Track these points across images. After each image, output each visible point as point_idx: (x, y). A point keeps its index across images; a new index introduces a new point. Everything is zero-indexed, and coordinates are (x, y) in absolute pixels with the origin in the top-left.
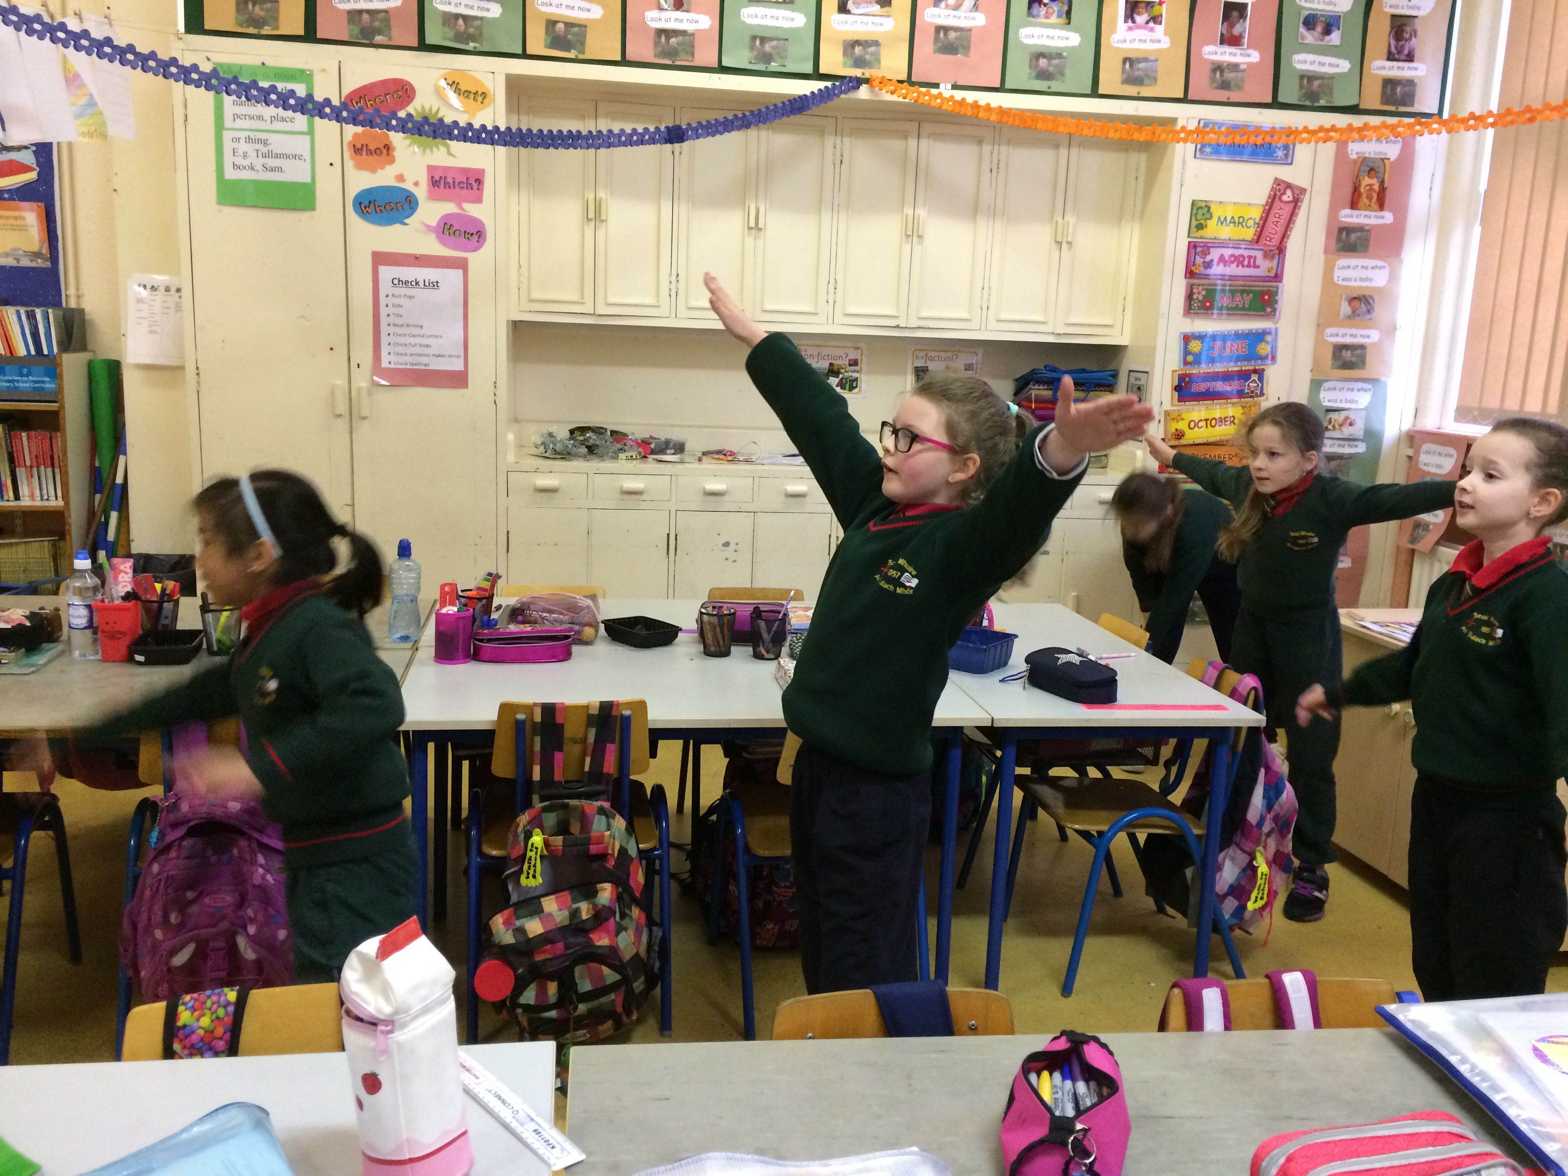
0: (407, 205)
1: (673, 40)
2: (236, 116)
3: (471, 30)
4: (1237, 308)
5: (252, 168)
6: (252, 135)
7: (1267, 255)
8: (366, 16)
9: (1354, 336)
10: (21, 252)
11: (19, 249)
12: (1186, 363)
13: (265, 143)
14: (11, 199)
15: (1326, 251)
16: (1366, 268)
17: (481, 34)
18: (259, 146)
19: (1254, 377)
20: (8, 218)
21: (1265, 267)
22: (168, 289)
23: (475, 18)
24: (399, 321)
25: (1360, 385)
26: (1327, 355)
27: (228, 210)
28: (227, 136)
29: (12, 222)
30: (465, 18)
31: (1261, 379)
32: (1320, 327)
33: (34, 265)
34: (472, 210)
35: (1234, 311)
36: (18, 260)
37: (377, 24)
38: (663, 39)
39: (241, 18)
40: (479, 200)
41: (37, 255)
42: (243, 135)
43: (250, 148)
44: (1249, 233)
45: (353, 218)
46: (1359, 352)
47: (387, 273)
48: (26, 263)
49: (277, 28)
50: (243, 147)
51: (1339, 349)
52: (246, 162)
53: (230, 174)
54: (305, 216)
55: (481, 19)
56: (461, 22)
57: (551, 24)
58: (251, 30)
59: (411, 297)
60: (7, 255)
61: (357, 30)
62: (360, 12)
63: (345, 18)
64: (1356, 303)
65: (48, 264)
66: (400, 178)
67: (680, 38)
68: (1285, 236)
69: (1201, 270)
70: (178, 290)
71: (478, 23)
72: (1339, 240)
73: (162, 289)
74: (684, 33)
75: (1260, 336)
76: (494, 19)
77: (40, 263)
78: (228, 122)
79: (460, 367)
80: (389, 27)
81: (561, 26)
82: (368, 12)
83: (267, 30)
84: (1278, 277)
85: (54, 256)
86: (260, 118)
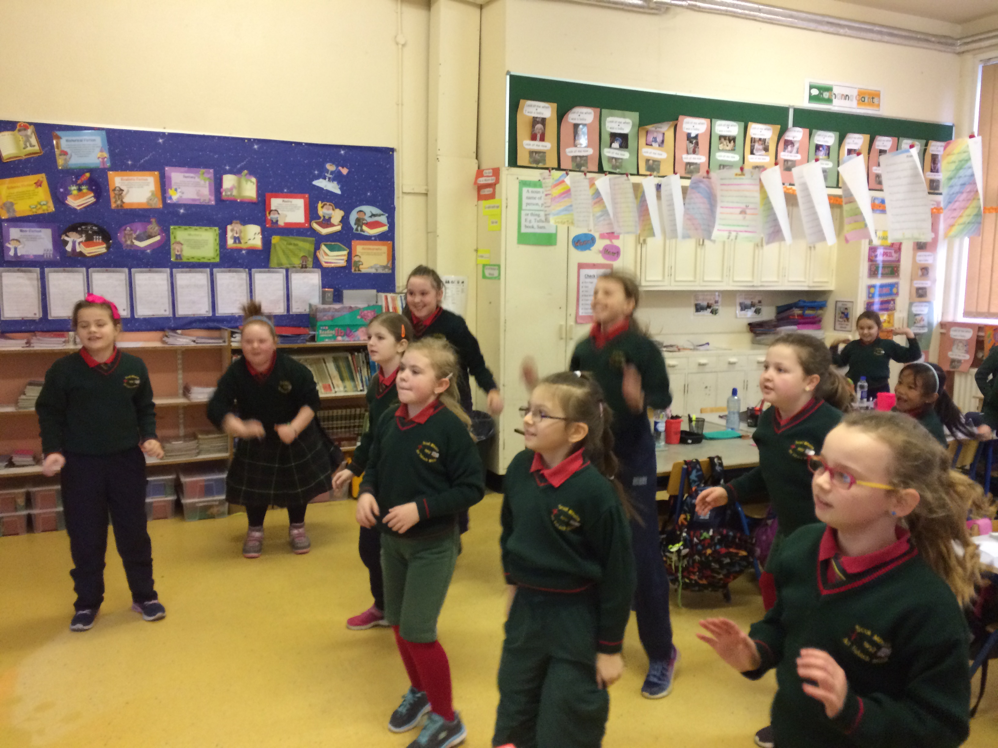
0: (591, 241)
1: (692, 167)
2: (528, 204)
3: (618, 164)
4: (886, 274)
5: (533, 227)
6: (534, 212)
7: (895, 252)
8: (578, 159)
9: (922, 284)
10: (378, 266)
11: (377, 264)
12: (869, 297)
13: (539, 216)
14: (375, 240)
15: (914, 249)
16: (925, 256)
17: (621, 166)
18: (536, 217)
19: (892, 302)
20: (373, 249)
21: (894, 256)
22: (458, 282)
23: (619, 159)
24: (586, 294)
25: (925, 304)
26: (914, 291)
27: (523, 248)
28: (523, 213)
29: (375, 251)
30: (616, 158)
31: (894, 303)
32: (912, 280)
33: (384, 272)
34: (616, 242)
35: (884, 275)
36: (377, 270)
37: (582, 162)
38: (688, 166)
39: (531, 160)
40: (618, 239)
41: (385, 267)
42: (530, 212)
43: (533, 218)
44: (888, 243)
45: (572, 249)
46: (924, 290)
47: (584, 272)
48: (380, 271)
49: (545, 164)
50: (530, 218)
51: (918, 289)
52: (531, 225)
53: (524, 230)
54: (552, 248)
55: (622, 159)
56: (614, 160)
57: (648, 161)
58: (535, 165)
60: (371, 267)
61: (575, 164)
62: (576, 157)
63: (570, 159)
64: (923, 270)
65: (390, 271)
66: (590, 230)
67: (694, 166)
69: (873, 259)
70: (463, 282)
71: (620, 161)
72: (917, 247)
73: (456, 282)
74: (696, 164)
75: (892, 286)
76: (626, 159)
77: (387, 271)
78: (524, 207)
80: (587, 163)
81: (651, 162)
82: (580, 157)
83: (540, 165)
84: (899, 261)
85: (393, 268)
86: (537, 204)
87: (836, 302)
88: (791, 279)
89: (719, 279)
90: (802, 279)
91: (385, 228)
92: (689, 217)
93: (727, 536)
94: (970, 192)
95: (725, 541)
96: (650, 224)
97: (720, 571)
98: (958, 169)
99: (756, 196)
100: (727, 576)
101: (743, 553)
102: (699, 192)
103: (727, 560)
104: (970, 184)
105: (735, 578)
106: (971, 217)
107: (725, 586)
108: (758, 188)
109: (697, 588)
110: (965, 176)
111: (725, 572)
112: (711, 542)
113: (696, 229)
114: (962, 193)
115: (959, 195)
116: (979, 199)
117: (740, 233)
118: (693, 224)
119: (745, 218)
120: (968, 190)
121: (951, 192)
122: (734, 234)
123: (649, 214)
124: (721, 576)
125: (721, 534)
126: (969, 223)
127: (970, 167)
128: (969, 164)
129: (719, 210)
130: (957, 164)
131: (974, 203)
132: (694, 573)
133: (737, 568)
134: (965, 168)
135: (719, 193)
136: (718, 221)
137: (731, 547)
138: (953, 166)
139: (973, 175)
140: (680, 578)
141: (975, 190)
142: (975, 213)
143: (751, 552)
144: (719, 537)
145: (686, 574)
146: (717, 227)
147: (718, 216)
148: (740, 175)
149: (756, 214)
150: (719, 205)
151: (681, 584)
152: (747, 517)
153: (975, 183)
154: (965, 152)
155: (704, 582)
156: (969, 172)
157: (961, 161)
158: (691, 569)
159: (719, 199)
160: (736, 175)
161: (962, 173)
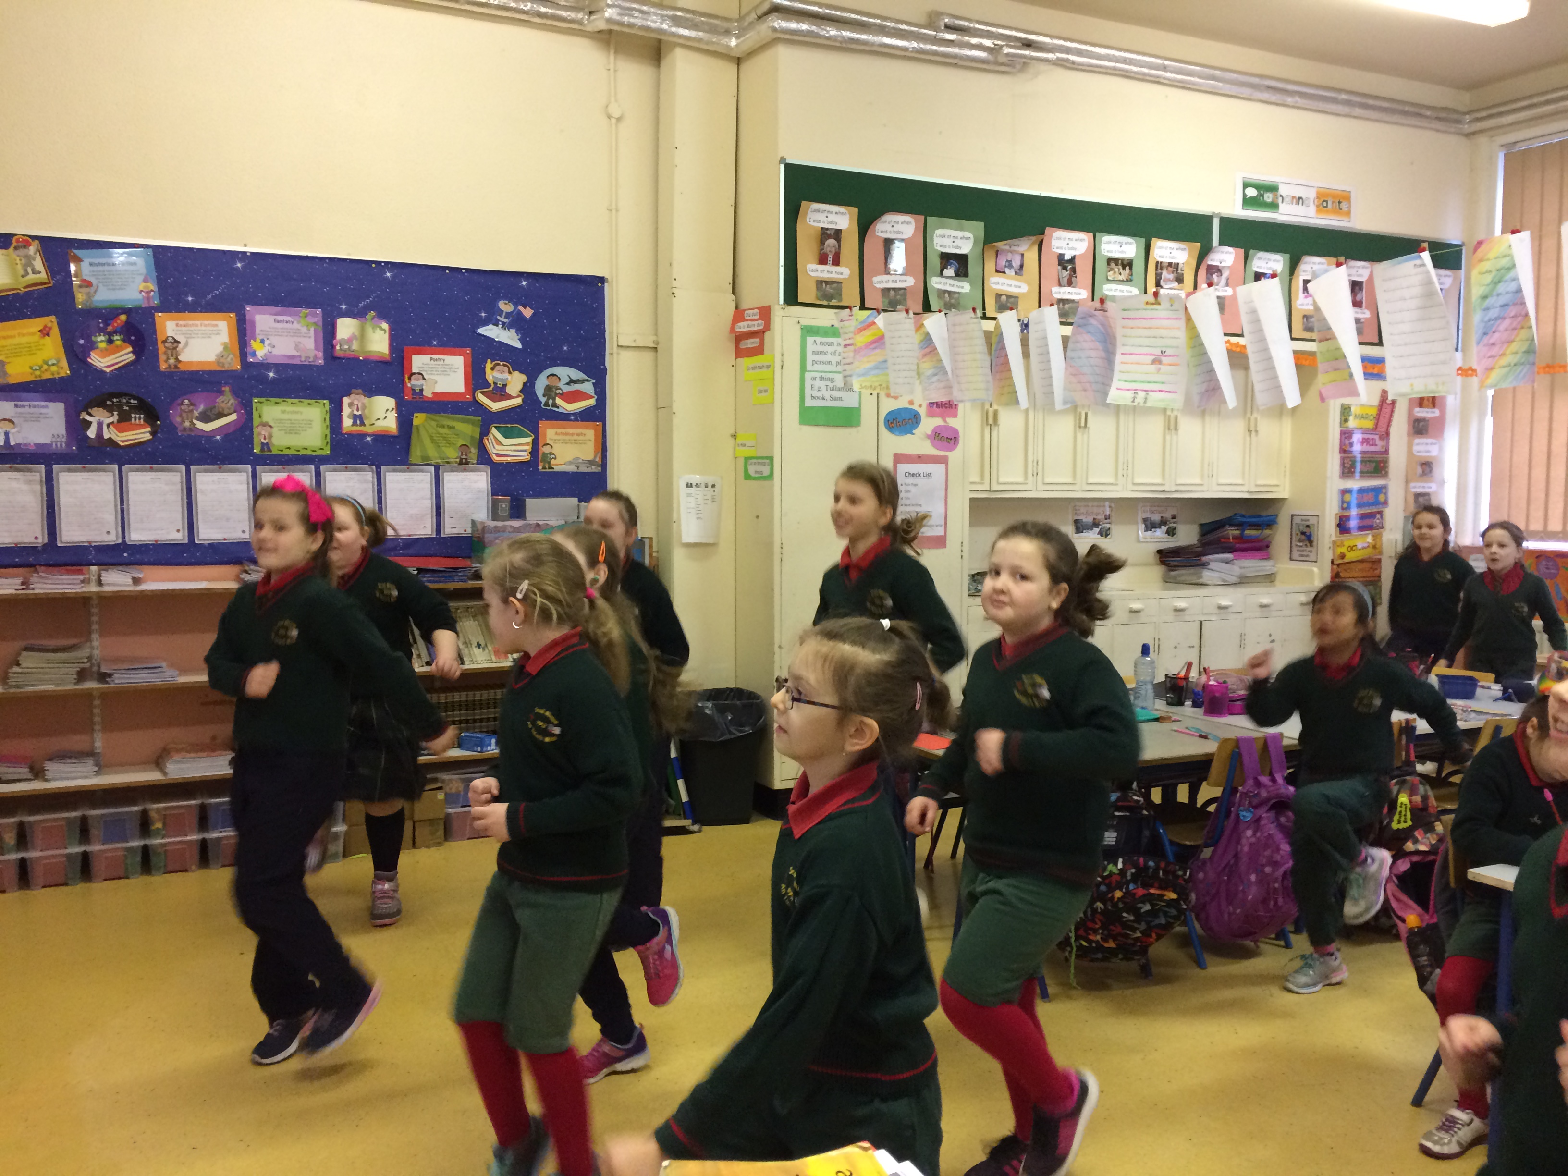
0: (914, 420)
1: (1067, 306)
2: (815, 362)
3: (953, 301)
4: (1367, 472)
5: (823, 399)
6: (824, 375)
7: (1381, 438)
8: (892, 292)
9: (1424, 487)
10: (580, 461)
11: (579, 458)
12: (1343, 509)
13: (832, 380)
14: (576, 420)
15: (1409, 435)
16: (1427, 444)
17: (959, 303)
18: (829, 383)
19: (1378, 516)
20: (573, 434)
21: (1380, 445)
22: (706, 486)
23: (955, 293)
26: (1411, 501)
27: (807, 429)
28: (808, 376)
29: (575, 437)
30: (949, 292)
31: (1382, 517)
32: (1407, 482)
33: (589, 470)
34: (952, 422)
35: (1364, 474)
36: (578, 467)
37: (899, 297)
38: (1061, 305)
39: (819, 294)
40: (956, 416)
41: (591, 463)
42: (818, 375)
43: (822, 384)
44: (1370, 424)
45: (884, 431)
46: (1427, 497)
47: (903, 468)
48: (583, 469)
49: (840, 300)
50: (818, 383)
51: (1418, 497)
52: (819, 394)
53: (809, 403)
54: (852, 431)
55: (959, 293)
56: (947, 295)
57: (999, 296)
58: (825, 303)
59: (916, 485)
60: (570, 463)
61: (887, 301)
62: (889, 289)
63: (880, 293)
64: (1424, 466)
65: (599, 469)
66: (911, 403)
67: (1071, 305)
68: (1389, 425)
69: (1347, 448)
70: (713, 486)
71: (956, 296)
72: (1414, 427)
73: (703, 486)
74: (1073, 301)
75: (1378, 490)
76: (965, 293)
77: (594, 469)
78: (809, 367)
79: (942, 534)
80: (905, 299)
81: (1004, 297)
82: (894, 289)
83: (834, 302)
84: (1387, 452)
85: (604, 465)
86: (830, 363)
87: (1293, 515)
88: (1222, 481)
89: (1112, 481)
90: (1240, 481)
91: (592, 402)
92: (1073, 372)
93: (1147, 868)
94: (1515, 316)
95: (1143, 877)
96: (1012, 385)
97: (1136, 925)
98: (1496, 283)
99: (1180, 334)
100: (1146, 933)
101: (1174, 896)
102: (1089, 332)
103: (1147, 907)
104: (1515, 304)
105: (1159, 937)
106: (1519, 356)
107: (1144, 951)
108: (1182, 323)
109: (1099, 956)
110: (1507, 293)
111: (1143, 926)
112: (1121, 880)
113: (1085, 390)
114: (1503, 318)
115: (1499, 321)
116: (1531, 327)
117: (1151, 393)
118: (1080, 382)
119: (1159, 369)
120: (1512, 314)
121: (1486, 319)
122: (1142, 394)
123: (1009, 370)
124: (1138, 934)
125: (1136, 865)
126: (1515, 365)
127: (1515, 279)
128: (1511, 274)
129: (1119, 358)
130: (1494, 274)
131: (1523, 334)
132: (1095, 931)
133: (1163, 921)
134: (1506, 281)
135: (1119, 332)
136: (1117, 376)
137: (1152, 886)
138: (1488, 278)
139: (1519, 291)
140: (1073, 940)
141: (1523, 313)
142: (1524, 349)
143: (1183, 895)
144: (1133, 871)
145: (1081, 932)
146: (1115, 384)
147: (1117, 367)
148: (1153, 304)
149: (1177, 365)
150: (1120, 350)
151: (1075, 949)
152: (1172, 843)
153: (1523, 303)
154: (1505, 256)
155: (1111, 944)
156: (1513, 286)
157: (1499, 270)
158: (1090, 925)
159: (1120, 340)
160: (1147, 303)
161: (1501, 288)
